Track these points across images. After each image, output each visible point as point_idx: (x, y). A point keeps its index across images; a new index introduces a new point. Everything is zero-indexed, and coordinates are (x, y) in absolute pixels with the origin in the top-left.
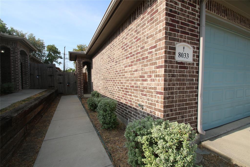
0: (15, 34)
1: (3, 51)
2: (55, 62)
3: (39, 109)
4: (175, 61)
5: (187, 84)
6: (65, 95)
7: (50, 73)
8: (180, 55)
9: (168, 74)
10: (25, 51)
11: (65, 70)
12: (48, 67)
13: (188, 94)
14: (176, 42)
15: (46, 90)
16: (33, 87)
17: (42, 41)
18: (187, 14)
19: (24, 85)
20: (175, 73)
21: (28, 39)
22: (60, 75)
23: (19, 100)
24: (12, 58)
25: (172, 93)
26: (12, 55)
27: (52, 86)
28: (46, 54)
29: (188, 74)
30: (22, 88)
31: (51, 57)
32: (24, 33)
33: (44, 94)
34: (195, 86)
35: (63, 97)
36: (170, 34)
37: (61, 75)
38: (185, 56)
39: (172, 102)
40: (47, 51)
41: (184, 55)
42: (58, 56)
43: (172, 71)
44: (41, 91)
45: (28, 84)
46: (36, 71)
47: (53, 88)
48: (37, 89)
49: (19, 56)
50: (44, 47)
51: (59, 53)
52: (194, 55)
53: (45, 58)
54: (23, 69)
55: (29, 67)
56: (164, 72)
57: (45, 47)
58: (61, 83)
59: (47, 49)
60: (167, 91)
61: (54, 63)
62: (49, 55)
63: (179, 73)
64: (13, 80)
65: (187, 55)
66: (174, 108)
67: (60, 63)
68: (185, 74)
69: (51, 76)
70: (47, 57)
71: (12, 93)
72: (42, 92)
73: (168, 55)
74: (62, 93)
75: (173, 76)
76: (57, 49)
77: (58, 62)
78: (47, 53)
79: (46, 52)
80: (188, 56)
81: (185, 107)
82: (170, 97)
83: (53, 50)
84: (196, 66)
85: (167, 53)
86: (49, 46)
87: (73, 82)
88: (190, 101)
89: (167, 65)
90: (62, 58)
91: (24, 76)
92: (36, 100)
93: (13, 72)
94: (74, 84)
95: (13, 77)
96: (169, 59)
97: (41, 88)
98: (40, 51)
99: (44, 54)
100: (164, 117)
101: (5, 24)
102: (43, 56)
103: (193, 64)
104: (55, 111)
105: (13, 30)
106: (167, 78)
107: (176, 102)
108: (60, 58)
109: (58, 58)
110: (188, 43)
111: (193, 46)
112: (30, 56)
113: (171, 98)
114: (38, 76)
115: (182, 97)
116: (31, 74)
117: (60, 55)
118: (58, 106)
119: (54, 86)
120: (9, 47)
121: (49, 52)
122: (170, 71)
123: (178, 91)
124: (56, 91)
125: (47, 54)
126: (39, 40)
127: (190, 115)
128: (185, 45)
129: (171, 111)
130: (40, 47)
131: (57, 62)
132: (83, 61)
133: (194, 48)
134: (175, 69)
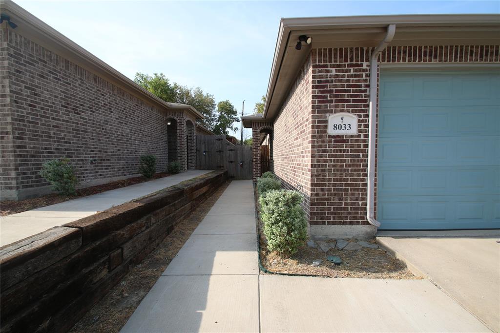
0: (178, 91)
1: (169, 124)
2: (229, 127)
3: (204, 190)
4: (326, 135)
5: (347, 160)
6: (236, 180)
7: (219, 148)
8: (336, 127)
9: (317, 150)
10: (191, 120)
11: (244, 140)
12: (216, 140)
13: (350, 173)
14: (327, 114)
15: (213, 171)
16: (199, 167)
17: (211, 97)
18: (346, 78)
19: (189, 163)
20: (328, 149)
21: (193, 96)
22: (231, 150)
23: (187, 180)
24: (178, 131)
25: (323, 171)
26: (178, 128)
27: (220, 167)
28: (216, 116)
29: (349, 149)
30: (188, 169)
31: (224, 121)
32: (189, 89)
33: (210, 175)
34: (362, 163)
35: (233, 182)
36: (319, 107)
37: (233, 150)
38: (345, 127)
39: (324, 180)
40: (218, 111)
41: (343, 126)
42: (233, 118)
43: (323, 146)
44: (207, 172)
45: (193, 162)
46: (203, 146)
47: (222, 168)
48: (203, 170)
49: (185, 128)
50: (213, 106)
51: (235, 113)
52: (360, 126)
53: (215, 123)
54: (189, 144)
55: (195, 141)
56: (312, 148)
57: (215, 105)
58: (231, 162)
59: (217, 109)
60: (316, 168)
61: (228, 129)
62: (221, 117)
63: (334, 148)
64: (179, 158)
65: (347, 127)
66: (327, 187)
67: (236, 129)
68: (345, 148)
69: (220, 151)
70: (218, 121)
71: (178, 173)
72: (209, 173)
73: (316, 130)
74: (233, 177)
75: (324, 151)
76: (233, 107)
77: (233, 128)
78: (218, 114)
79: (216, 113)
80: (350, 127)
81: (344, 187)
82: (320, 174)
83: (226, 110)
84: (364, 137)
85: (315, 127)
86: (221, 102)
87: (248, 161)
88: (353, 181)
89: (315, 140)
90: (239, 121)
91: (189, 152)
92: (201, 179)
93: (179, 148)
94: (250, 162)
95: (179, 155)
96: (318, 133)
97: (208, 169)
98: (209, 113)
99: (214, 116)
100: (311, 196)
101: (167, 80)
102: (212, 120)
103: (359, 136)
104: (220, 195)
105: (176, 87)
106: (316, 154)
107: (330, 180)
108: (236, 120)
109: (234, 121)
110: (349, 112)
111: (358, 115)
112: (196, 125)
113: (321, 176)
114: (205, 152)
115: (339, 175)
116: (197, 150)
117: (237, 117)
118: (225, 191)
119: (223, 167)
120: (175, 118)
121: (221, 113)
122: (320, 146)
123: (333, 168)
124: (226, 173)
125: (218, 116)
126: (208, 96)
127: (354, 199)
128: (344, 115)
129: (322, 190)
130: (208, 106)
131: (231, 128)
132: (261, 128)
133: (360, 116)
134: (327, 144)
